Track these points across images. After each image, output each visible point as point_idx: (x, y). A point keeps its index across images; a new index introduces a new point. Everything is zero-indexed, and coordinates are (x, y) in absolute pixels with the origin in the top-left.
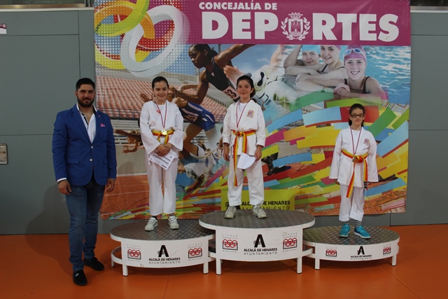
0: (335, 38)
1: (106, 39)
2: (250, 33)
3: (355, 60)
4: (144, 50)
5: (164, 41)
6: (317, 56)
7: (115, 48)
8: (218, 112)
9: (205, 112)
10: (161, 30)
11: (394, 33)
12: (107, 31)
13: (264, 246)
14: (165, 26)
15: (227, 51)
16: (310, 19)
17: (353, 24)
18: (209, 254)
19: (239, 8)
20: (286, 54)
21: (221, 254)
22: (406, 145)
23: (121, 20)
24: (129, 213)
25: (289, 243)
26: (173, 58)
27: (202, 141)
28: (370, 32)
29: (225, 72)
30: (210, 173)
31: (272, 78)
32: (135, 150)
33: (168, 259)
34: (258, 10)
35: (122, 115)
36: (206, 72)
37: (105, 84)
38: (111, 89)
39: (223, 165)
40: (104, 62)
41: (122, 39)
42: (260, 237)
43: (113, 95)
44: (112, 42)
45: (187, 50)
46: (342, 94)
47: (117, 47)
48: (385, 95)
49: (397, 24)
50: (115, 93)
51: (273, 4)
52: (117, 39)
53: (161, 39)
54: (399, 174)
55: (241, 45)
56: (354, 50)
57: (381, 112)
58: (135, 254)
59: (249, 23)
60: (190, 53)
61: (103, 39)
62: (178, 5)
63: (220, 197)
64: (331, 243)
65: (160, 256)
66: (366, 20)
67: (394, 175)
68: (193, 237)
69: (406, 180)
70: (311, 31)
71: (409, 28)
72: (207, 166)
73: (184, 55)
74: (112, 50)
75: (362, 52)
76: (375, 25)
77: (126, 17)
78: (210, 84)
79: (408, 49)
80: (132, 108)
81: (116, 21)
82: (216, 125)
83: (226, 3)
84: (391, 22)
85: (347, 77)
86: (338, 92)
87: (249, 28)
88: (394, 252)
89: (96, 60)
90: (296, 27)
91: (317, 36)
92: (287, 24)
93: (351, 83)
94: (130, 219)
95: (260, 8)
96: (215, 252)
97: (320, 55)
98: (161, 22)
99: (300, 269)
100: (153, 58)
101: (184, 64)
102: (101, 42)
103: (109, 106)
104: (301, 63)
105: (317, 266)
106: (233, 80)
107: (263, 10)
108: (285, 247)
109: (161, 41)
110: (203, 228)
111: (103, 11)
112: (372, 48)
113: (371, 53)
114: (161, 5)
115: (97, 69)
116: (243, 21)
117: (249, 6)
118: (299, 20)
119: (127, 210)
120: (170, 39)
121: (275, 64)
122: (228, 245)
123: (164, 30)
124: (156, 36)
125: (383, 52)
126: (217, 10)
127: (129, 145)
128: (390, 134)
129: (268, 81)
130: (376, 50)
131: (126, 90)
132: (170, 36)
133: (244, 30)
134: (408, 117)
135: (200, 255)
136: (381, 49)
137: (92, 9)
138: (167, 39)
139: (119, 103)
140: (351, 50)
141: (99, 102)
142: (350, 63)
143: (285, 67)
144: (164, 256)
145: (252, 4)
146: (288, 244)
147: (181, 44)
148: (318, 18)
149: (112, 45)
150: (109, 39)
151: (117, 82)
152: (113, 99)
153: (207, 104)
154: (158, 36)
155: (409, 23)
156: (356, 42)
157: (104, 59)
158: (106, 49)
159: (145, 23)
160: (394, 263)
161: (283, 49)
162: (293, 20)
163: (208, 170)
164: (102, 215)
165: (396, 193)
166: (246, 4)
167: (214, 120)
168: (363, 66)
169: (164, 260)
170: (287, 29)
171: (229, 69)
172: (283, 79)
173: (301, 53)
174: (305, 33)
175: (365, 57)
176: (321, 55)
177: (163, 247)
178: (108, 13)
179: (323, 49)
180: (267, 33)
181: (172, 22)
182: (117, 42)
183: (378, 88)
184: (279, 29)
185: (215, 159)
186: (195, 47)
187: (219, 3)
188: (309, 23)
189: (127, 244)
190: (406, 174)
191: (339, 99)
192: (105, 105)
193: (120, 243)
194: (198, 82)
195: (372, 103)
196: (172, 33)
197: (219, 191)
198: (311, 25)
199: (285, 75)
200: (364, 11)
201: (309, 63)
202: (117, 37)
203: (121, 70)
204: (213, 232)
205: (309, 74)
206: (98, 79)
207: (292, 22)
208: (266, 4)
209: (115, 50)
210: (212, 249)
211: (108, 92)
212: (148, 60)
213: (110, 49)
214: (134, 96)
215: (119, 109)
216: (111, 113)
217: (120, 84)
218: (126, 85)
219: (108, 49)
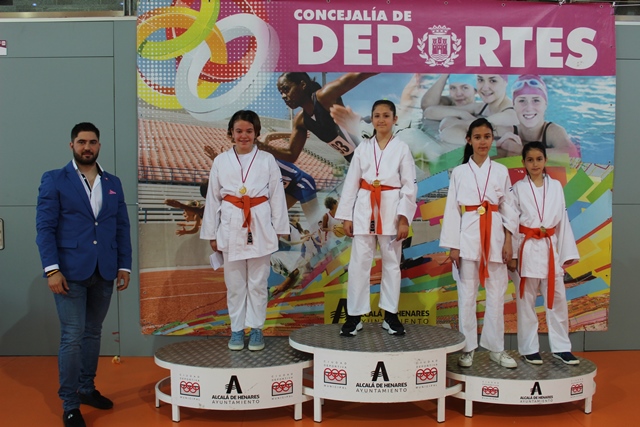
0: (499, 64)
1: (154, 64)
2: (370, 55)
3: (529, 97)
4: (211, 80)
5: (241, 68)
6: (472, 91)
7: (167, 76)
8: (320, 174)
9: (301, 174)
10: (237, 51)
11: (589, 57)
12: (155, 52)
13: (386, 379)
14: (243, 45)
15: (336, 83)
16: (462, 35)
17: (526, 42)
18: (303, 390)
19: (354, 19)
20: (425, 87)
21: (322, 391)
22: (609, 227)
23: (177, 35)
24: (185, 325)
25: (425, 375)
26: (253, 93)
27: (296, 218)
28: (553, 55)
29: (332, 115)
30: (308, 266)
31: (403, 123)
32: (194, 231)
33: (241, 397)
34: (382, 22)
35: (176, 178)
36: (305, 114)
37: (151, 131)
38: (160, 138)
39: (329, 254)
40: (151, 98)
41: (178, 64)
42: (381, 365)
43: (164, 147)
44: (163, 68)
45: (274, 80)
46: (509, 150)
47: (171, 76)
48: (575, 150)
49: (595, 43)
50: (166, 145)
51: (406, 13)
52: (171, 64)
53: (237, 64)
54: (597, 271)
55: (357, 73)
56: (528, 81)
57: (570, 177)
58: (191, 388)
59: (369, 41)
60: (279, 85)
61: (150, 64)
62: (262, 13)
63: (322, 303)
64: (490, 376)
65: (229, 392)
66: (547, 36)
67: (590, 273)
68: (279, 364)
69: (608, 281)
70: (462, 52)
71: (613, 50)
72: (303, 255)
73: (270, 89)
74: (163, 81)
75: (541, 85)
76: (560, 44)
77: (184, 30)
78: (309, 132)
79: (611, 80)
80: (192, 167)
81: (169, 36)
82: (318, 194)
83: (334, 11)
84: (585, 40)
85: (517, 124)
86: (503, 146)
87: (369, 48)
88: (588, 392)
89: (139, 95)
90: (440, 47)
91: (472, 61)
92: (427, 42)
93: (524, 132)
94: (187, 335)
95: (385, 19)
96: (312, 387)
97: (476, 90)
98: (236, 39)
99: (441, 415)
100: (224, 93)
101: (270, 101)
102: (146, 68)
103: (157, 165)
104: (447, 102)
105: (469, 411)
106: (344, 127)
107: (390, 21)
108: (419, 381)
109: (237, 68)
110: (295, 350)
111: (149, 22)
112: (555, 79)
113: (554, 86)
114: (237, 13)
115: (139, 108)
116: (361, 37)
117: (370, 15)
118: (444, 37)
119: (182, 320)
120: (250, 64)
121: (408, 103)
122: (332, 377)
123: (241, 51)
124: (228, 60)
125: (573, 86)
126: (321, 22)
127: (186, 223)
128: (583, 210)
129: (397, 128)
130: (561, 82)
131: (183, 141)
132: (249, 59)
133: (361, 52)
134: (611, 184)
135: (290, 391)
136: (570, 81)
137: (134, 18)
138: (245, 64)
139: (172, 160)
140: (523, 82)
141: (142, 158)
142: (522, 101)
143: (423, 108)
144: (234, 392)
145: (374, 13)
146: (424, 377)
147: (266, 72)
148: (473, 33)
149: (163, 72)
150: (159, 64)
151: (170, 127)
152: (163, 154)
153: (304, 163)
154: (232, 60)
155: (614, 42)
156: (532, 70)
157: (150, 94)
158: (154, 79)
159: (213, 40)
160: (588, 409)
161: (420, 81)
162: (435, 37)
163: (305, 262)
164: (144, 328)
165: (594, 300)
166: (365, 12)
167: (314, 186)
168: (542, 106)
169: (234, 397)
170: (426, 50)
171: (338, 110)
172: (420, 126)
173: (447, 87)
174: (454, 56)
175: (546, 93)
176: (478, 89)
177: (234, 378)
178: (158, 26)
179: (481, 80)
180: (396, 57)
181: (254, 38)
182: (171, 68)
183: (565, 141)
184: (414, 51)
185: (315, 245)
186: (288, 76)
187: (324, 11)
188: (460, 41)
189: (179, 373)
190: (608, 271)
191: (505, 156)
192: (151, 162)
193: (169, 371)
194: (291, 130)
195: (556, 163)
196: (254, 56)
197: (321, 295)
198: (463, 44)
199: (423, 120)
200: (544, 23)
201: (459, 101)
202: (171, 60)
203: (175, 111)
204: (310, 357)
205: (460, 118)
206: (141, 123)
207: (434, 40)
208: (395, 13)
209: (167, 81)
210: (308, 382)
211: (155, 143)
212: (216, 96)
213: (161, 79)
214: (195, 150)
215: (172, 169)
216: (160, 174)
217: (174, 131)
218: (183, 132)
219: (157, 79)
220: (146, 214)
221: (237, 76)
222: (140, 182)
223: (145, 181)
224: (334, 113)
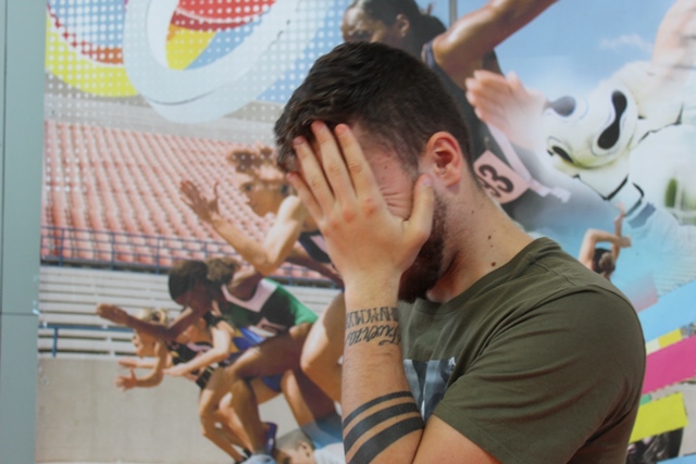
4: (197, 26)
7: (108, 23)
15: (483, 17)
26: (288, 52)
29: (471, 98)
31: (660, 113)
32: (155, 380)
35: (120, 254)
37: (75, 146)
38: (92, 164)
40: (74, 72)
43: (98, 184)
45: (335, 19)
50: (104, 179)
60: (346, 29)
74: (99, 33)
80: (152, 230)
89: (50, 67)
100: (223, 54)
103: (82, 223)
115: (49, 96)
121: (675, 56)
127: (137, 360)
129: (644, 126)
131: (136, 169)
139: (114, 213)
141: (52, 210)
151: (111, 138)
152: (96, 199)
158: (82, 30)
171: (487, 85)
192: (72, 219)
203: (122, 100)
206: (53, 131)
211: (82, 175)
212: (205, 63)
213: (95, 28)
214: (160, 189)
215: (113, 234)
216: (88, 245)
217: (119, 146)
218: (136, 149)
219: (87, 29)
220: (56, 337)
221: (252, 13)
222: (44, 262)
223: (56, 260)
224: (478, 94)
